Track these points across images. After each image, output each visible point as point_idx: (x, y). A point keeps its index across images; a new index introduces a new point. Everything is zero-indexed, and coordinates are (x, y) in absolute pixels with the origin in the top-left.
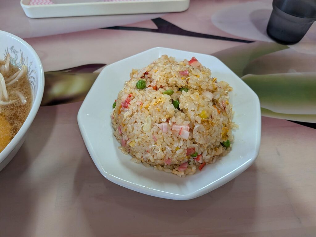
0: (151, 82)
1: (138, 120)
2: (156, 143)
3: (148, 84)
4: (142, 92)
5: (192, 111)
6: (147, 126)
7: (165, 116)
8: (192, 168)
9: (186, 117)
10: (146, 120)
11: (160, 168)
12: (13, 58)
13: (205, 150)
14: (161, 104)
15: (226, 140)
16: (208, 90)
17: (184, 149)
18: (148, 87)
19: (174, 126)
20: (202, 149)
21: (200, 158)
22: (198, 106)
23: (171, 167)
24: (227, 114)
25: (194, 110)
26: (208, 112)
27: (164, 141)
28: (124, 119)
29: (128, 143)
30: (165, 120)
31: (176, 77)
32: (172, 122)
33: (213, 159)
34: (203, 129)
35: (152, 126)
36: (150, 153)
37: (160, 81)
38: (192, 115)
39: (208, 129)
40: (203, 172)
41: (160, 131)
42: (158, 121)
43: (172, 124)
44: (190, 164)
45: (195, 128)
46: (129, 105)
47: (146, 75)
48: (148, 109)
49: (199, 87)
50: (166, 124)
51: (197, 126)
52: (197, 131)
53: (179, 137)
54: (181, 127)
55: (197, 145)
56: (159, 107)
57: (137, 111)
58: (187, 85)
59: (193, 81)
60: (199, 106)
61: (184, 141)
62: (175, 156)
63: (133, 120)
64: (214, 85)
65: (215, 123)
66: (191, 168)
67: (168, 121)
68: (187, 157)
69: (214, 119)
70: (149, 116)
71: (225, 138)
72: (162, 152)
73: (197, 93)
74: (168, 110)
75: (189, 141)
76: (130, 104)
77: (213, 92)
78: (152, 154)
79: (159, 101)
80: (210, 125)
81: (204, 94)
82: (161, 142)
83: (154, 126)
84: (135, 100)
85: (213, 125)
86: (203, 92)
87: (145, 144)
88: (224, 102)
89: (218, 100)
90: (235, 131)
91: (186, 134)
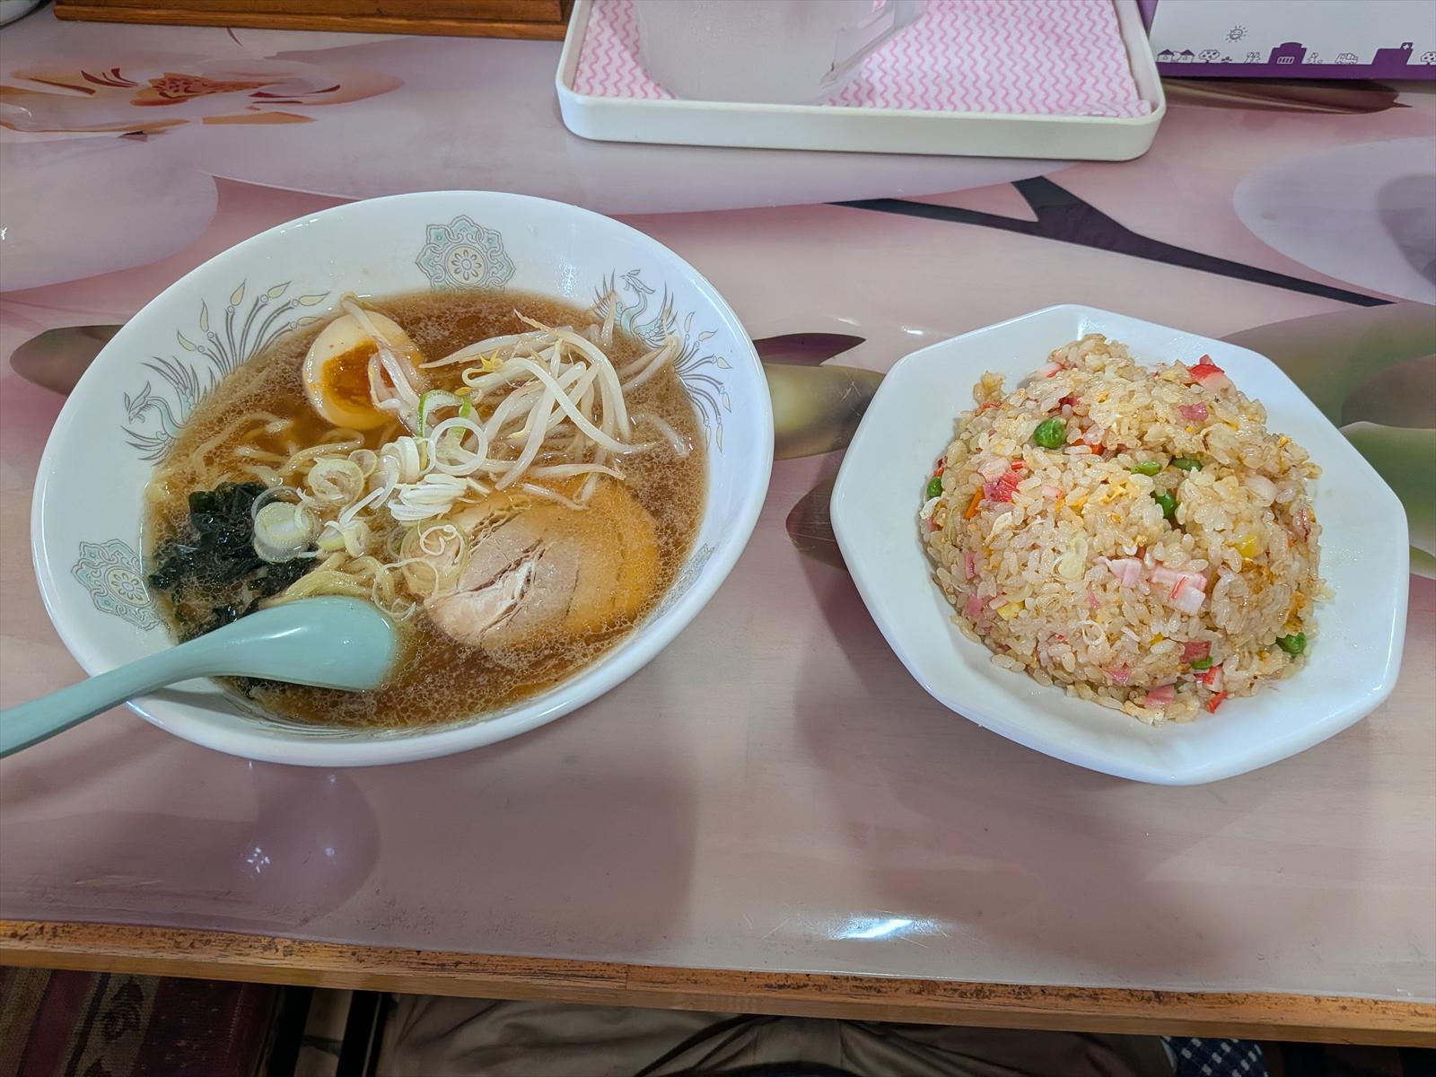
0: (1083, 429)
1: (1047, 544)
2: (1093, 617)
3: (1075, 435)
4: (1058, 457)
5: (1215, 533)
6: (1071, 564)
7: (1134, 539)
8: (1189, 703)
9: (1193, 550)
10: (1072, 544)
11: (1088, 691)
12: (628, 306)
13: (1235, 653)
14: (1125, 501)
15: (1296, 631)
16: (1263, 473)
17: (1178, 642)
18: (1073, 445)
19: (1159, 571)
20: (1226, 650)
21: (1217, 675)
22: (1234, 518)
23: (1120, 694)
24: (1309, 551)
25: (1223, 530)
26: (1261, 538)
27: (1121, 614)
28: (992, 534)
29: (993, 605)
30: (1134, 551)
31: (1168, 421)
32: (1153, 559)
33: (1252, 685)
34: (1244, 591)
35: (1089, 565)
36: (1066, 643)
37: (1119, 430)
38: (1215, 544)
39: (1257, 590)
40: (1216, 719)
41: (1115, 583)
42: (1112, 552)
43: (1153, 564)
44: (1179, 692)
45: (1221, 582)
46: (1014, 494)
47: (1066, 407)
48: (1082, 513)
49: (1238, 462)
50: (1136, 563)
51: (1227, 579)
52: (1226, 595)
53: (1172, 604)
54: (1180, 576)
55: (1219, 635)
56: (1118, 509)
57: (1043, 514)
58: (1204, 450)
59: (1222, 439)
60: (1237, 520)
61: (1183, 620)
62: (1148, 660)
63: (1024, 539)
64: (1283, 459)
65: (1280, 575)
66: (1184, 702)
67: (1140, 554)
68: (1180, 668)
69: (1277, 563)
70: (1084, 533)
71: (1295, 625)
72: (1108, 645)
73: (1233, 480)
74: (1147, 522)
75: (1195, 621)
76: (1018, 491)
77: (1273, 479)
78: (1072, 646)
79: (1118, 493)
80: (1265, 579)
81: (1248, 481)
82: (1111, 614)
83: (1095, 564)
84: (1035, 481)
85: (1271, 577)
86: (1247, 476)
87: (1057, 614)
88: (1305, 513)
89: (1290, 506)
90: (1321, 608)
91: (1193, 599)
